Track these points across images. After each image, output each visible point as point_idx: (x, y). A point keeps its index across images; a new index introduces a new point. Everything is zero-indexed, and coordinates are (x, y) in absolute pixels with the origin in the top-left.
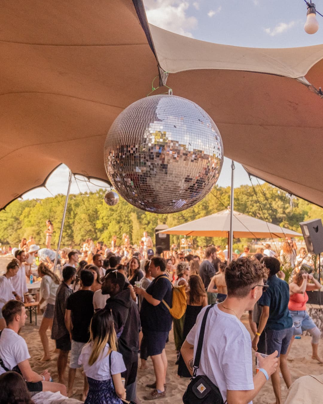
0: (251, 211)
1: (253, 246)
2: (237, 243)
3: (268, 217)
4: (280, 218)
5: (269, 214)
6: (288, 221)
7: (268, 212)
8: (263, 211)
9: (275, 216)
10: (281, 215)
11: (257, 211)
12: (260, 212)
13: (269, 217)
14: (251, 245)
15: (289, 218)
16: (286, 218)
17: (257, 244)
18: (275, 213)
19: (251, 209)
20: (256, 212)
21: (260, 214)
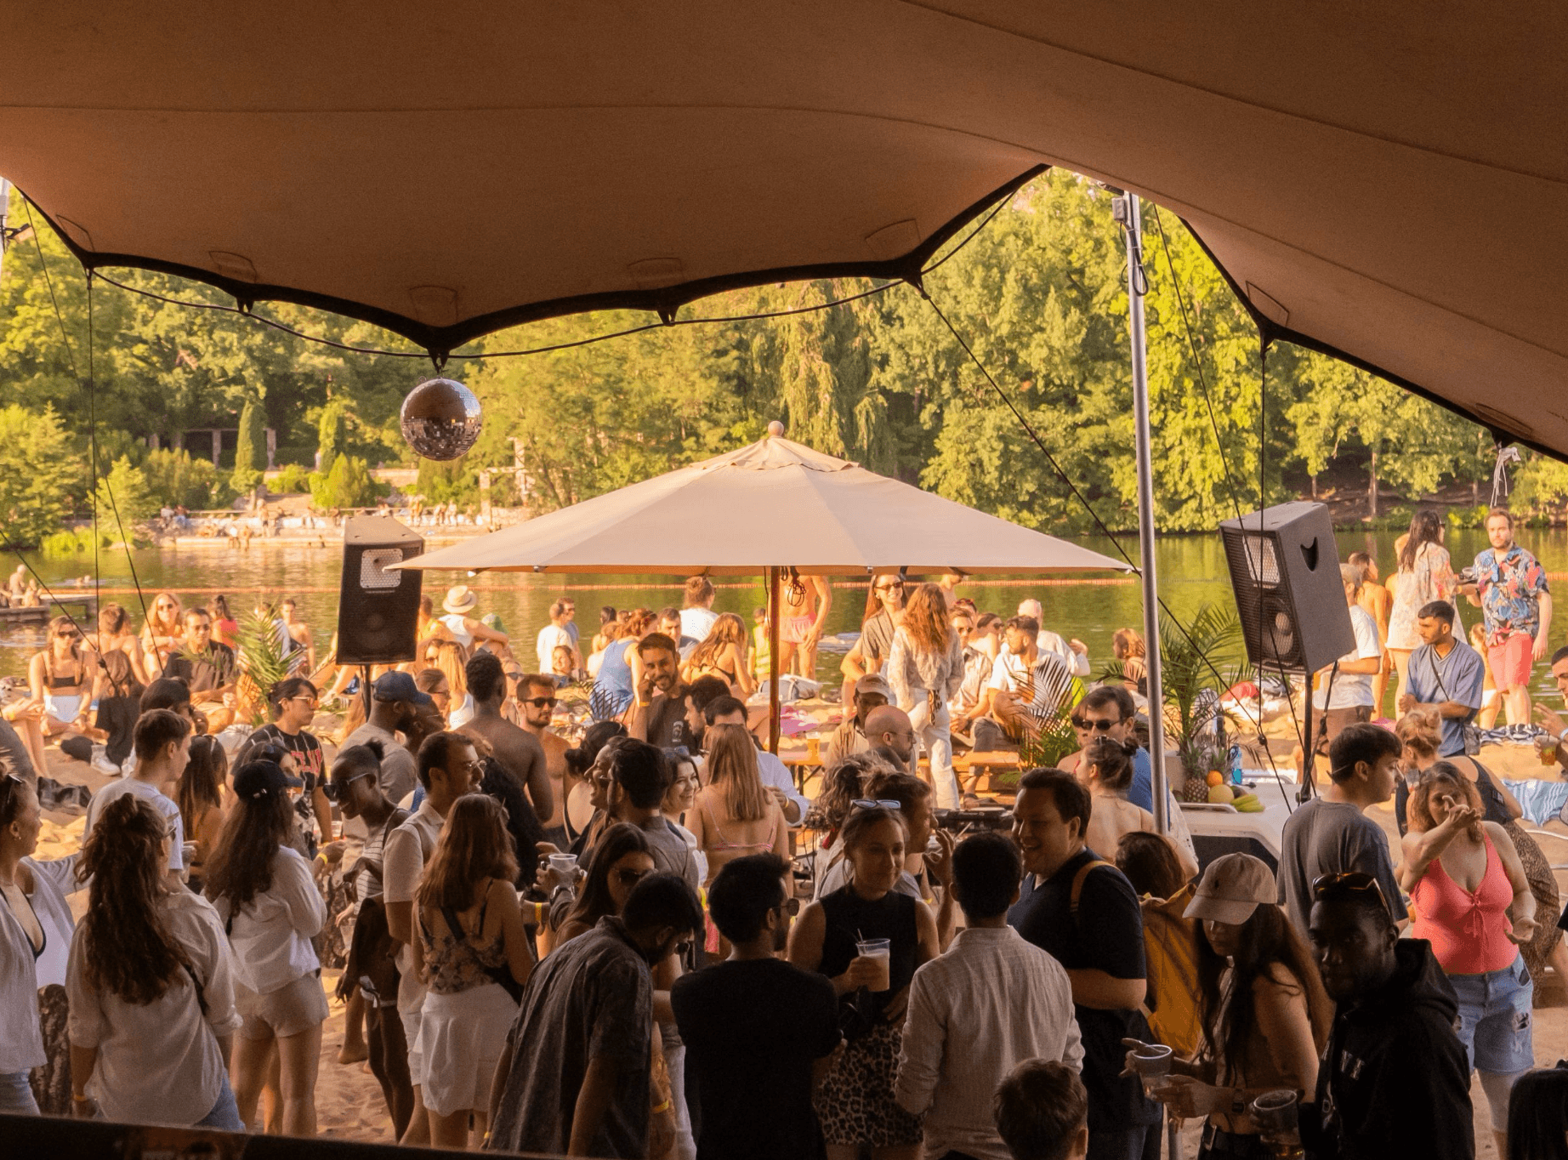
0: (148, 332)
1: (166, 543)
2: (70, 528)
3: (244, 367)
4: (309, 377)
5: (249, 351)
6: (353, 397)
7: (245, 342)
8: (217, 335)
9: (285, 361)
10: (320, 362)
11: (181, 338)
12: (198, 341)
13: (248, 373)
14: (152, 535)
15: (359, 374)
16: (346, 373)
17: (187, 529)
18: (280, 350)
19: (145, 322)
20: (172, 341)
21: (195, 352)
